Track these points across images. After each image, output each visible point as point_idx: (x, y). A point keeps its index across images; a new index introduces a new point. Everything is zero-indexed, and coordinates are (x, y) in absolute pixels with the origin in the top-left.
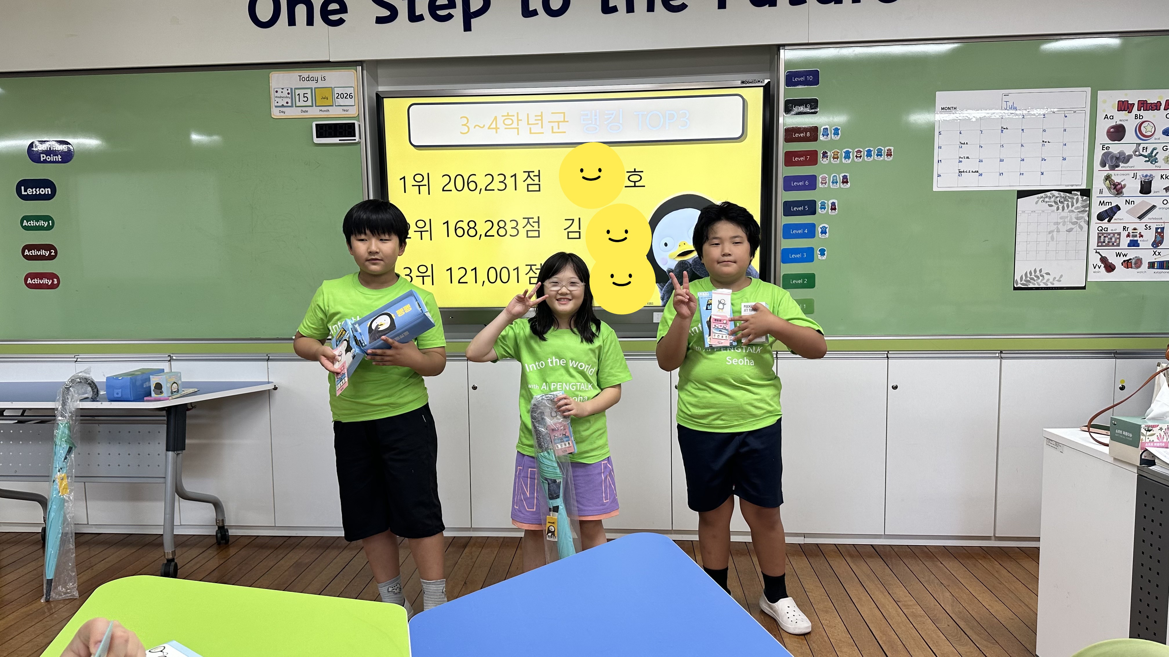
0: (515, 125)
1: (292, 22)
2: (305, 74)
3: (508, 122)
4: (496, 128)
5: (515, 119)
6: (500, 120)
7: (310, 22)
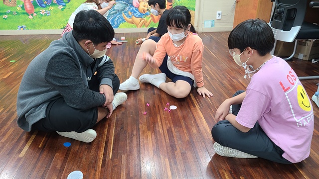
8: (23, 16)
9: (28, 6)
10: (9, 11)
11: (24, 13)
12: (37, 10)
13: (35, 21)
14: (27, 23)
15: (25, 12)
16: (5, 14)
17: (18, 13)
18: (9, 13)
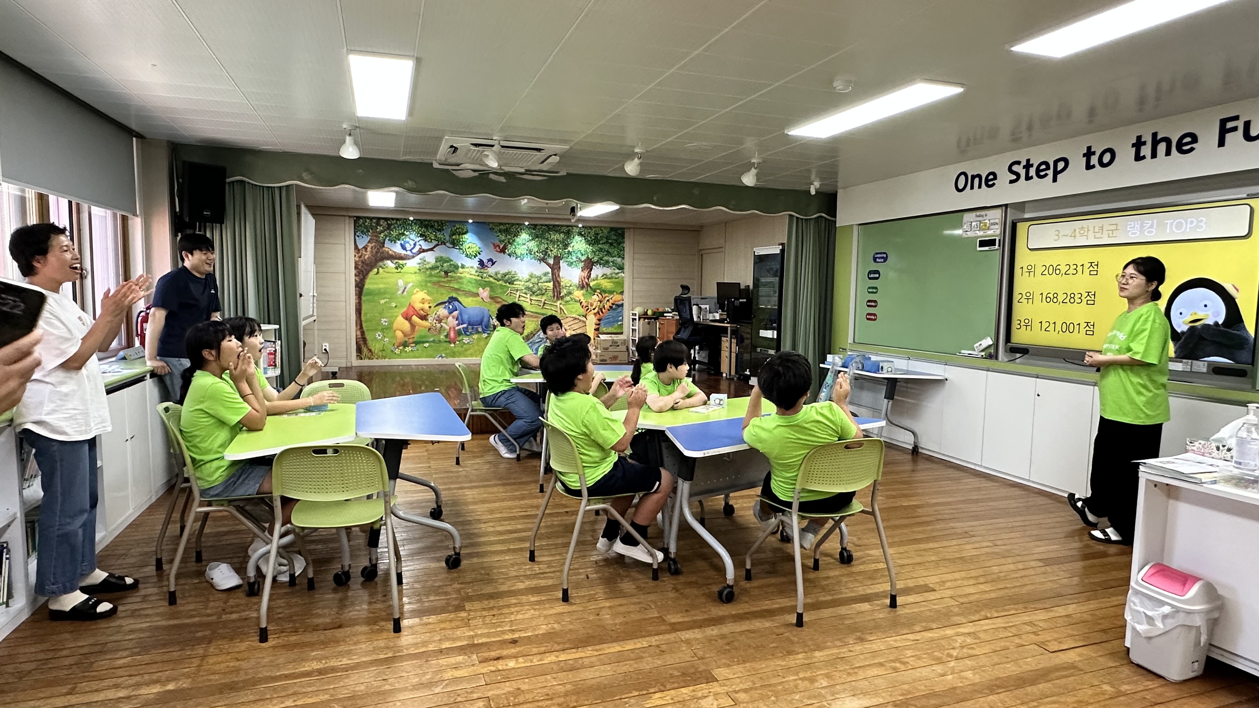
0: (1086, 234)
1: (972, 188)
2: (978, 213)
3: (1082, 232)
4: (1075, 236)
5: (1086, 230)
6: (1077, 231)
7: (980, 187)
8: (445, 344)
9: (452, 335)
10: (432, 339)
11: (446, 342)
12: (460, 338)
13: (456, 350)
14: (448, 351)
15: (448, 340)
16: (427, 342)
17: (440, 341)
18: (431, 342)
